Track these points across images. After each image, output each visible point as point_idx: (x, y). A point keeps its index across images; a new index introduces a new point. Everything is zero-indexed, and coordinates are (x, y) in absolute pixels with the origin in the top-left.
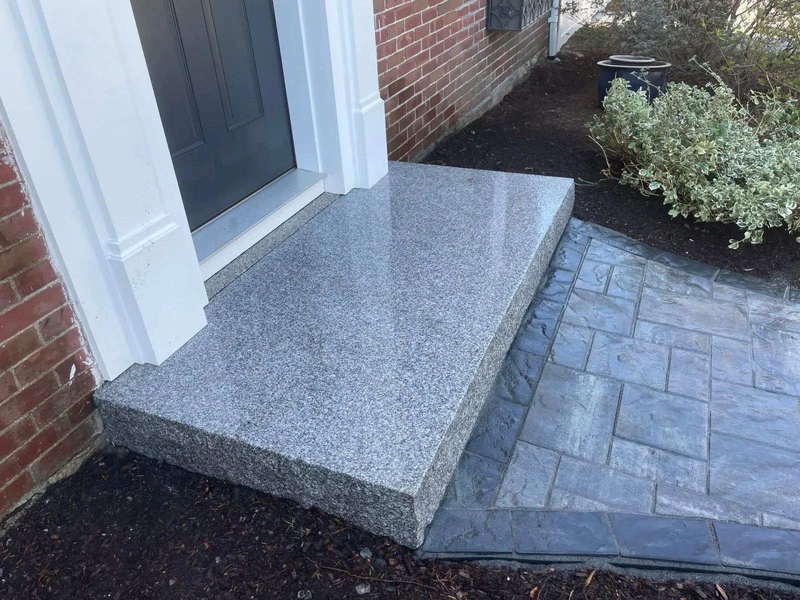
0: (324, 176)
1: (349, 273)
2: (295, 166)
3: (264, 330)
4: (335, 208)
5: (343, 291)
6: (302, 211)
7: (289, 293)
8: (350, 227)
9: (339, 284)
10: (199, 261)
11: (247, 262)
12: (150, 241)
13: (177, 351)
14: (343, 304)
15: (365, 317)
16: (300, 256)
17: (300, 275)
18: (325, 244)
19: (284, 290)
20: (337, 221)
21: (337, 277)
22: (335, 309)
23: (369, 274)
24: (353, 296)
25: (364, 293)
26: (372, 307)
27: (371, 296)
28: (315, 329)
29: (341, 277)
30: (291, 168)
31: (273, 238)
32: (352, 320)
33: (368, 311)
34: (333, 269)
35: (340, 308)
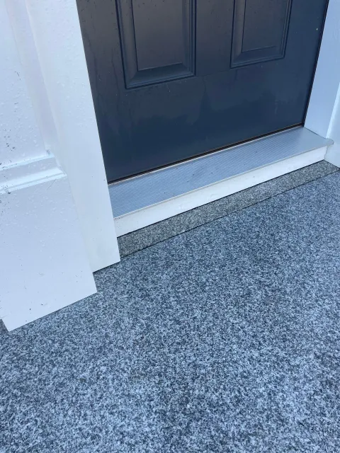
0: (330, 143)
1: (299, 291)
2: (303, 124)
3: (142, 338)
4: (326, 184)
5: (276, 323)
6: (286, 176)
7: (207, 288)
8: (333, 217)
9: (276, 305)
10: (114, 216)
11: (193, 221)
12: (6, 189)
13: (41, 319)
14: (264, 351)
15: (284, 400)
16: (252, 235)
17: (235, 266)
18: (289, 229)
19: (204, 280)
20: (320, 202)
21: (279, 290)
22: (247, 354)
23: (327, 307)
24: (284, 340)
25: (304, 343)
26: (304, 384)
27: (312, 356)
28: (202, 379)
29: (285, 293)
30: (296, 126)
31: (237, 200)
32: (261, 395)
33: (295, 389)
34: (280, 275)
35: (256, 354)
